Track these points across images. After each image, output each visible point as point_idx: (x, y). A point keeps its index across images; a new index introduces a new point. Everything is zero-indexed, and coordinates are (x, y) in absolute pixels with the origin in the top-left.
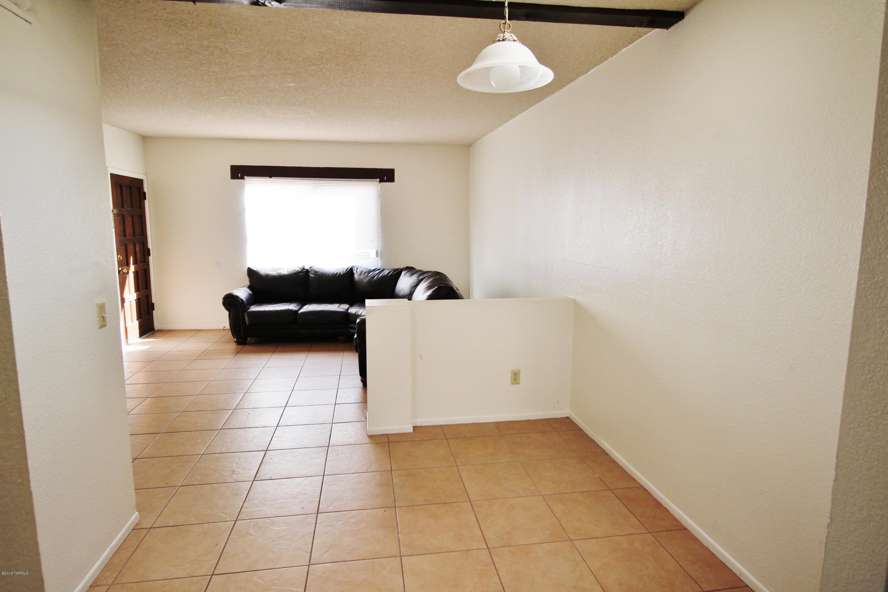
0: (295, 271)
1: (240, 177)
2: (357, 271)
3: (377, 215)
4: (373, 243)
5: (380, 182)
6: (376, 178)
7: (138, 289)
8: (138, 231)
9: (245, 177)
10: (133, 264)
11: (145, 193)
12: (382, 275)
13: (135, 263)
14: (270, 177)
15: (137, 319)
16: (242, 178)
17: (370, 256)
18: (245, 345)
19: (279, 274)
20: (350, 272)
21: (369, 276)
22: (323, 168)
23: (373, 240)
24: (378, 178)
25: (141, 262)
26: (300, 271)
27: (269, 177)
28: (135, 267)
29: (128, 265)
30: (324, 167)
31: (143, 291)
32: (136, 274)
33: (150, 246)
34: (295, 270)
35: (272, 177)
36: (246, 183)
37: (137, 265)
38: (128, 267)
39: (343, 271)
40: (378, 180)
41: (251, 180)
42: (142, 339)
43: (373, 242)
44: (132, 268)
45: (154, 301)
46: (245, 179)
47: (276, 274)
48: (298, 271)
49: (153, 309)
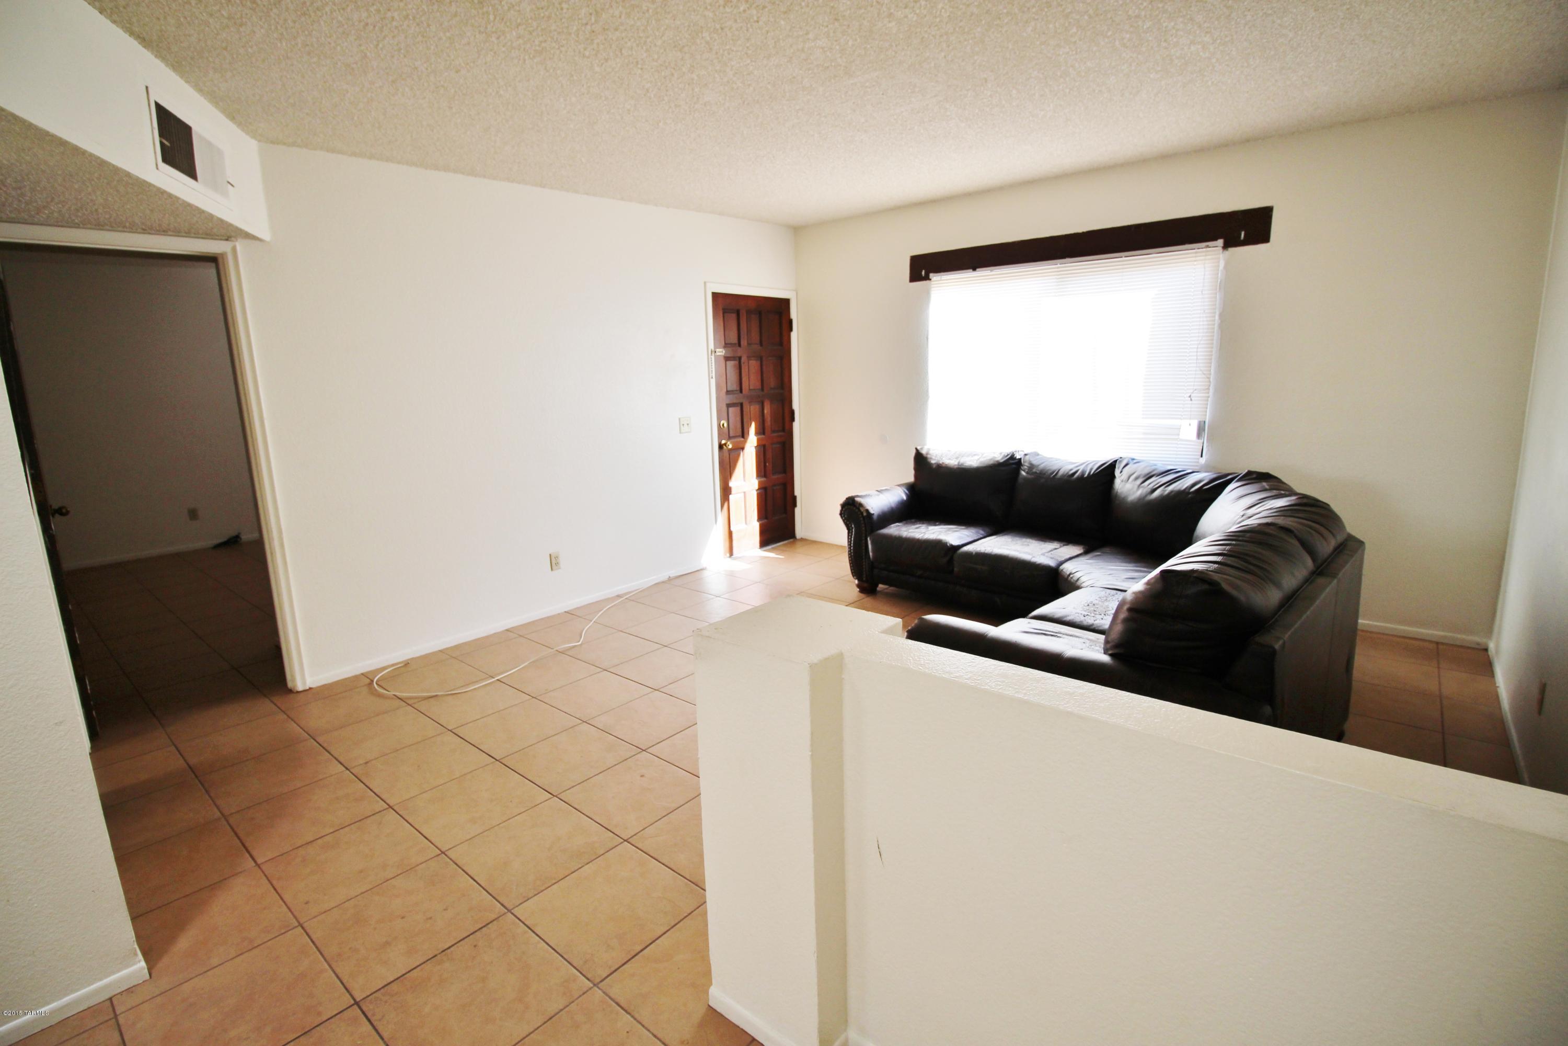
0: (991, 462)
1: (923, 275)
2: (1121, 472)
3: (1207, 332)
4: (1191, 404)
5: (1226, 246)
6: (1215, 239)
7: (762, 470)
8: (772, 382)
9: (931, 275)
10: (757, 433)
11: (791, 322)
12: (1175, 488)
13: (761, 431)
14: (974, 269)
15: (759, 519)
16: (927, 278)
17: (1179, 435)
18: (868, 596)
19: (962, 464)
20: (1108, 472)
21: (1143, 487)
22: (1083, 233)
23: (1190, 396)
24: (1220, 238)
25: (773, 431)
26: (1002, 461)
27: (971, 270)
28: (758, 440)
29: (744, 434)
30: (1085, 230)
31: (775, 477)
32: (762, 451)
33: (796, 406)
34: (991, 459)
35: (978, 270)
36: (933, 287)
37: (763, 436)
38: (743, 439)
39: (1091, 469)
40: (1220, 242)
41: (941, 280)
42: (765, 551)
43: (1190, 402)
44: (752, 440)
45: (797, 492)
46: (930, 279)
47: (955, 465)
48: (997, 461)
49: (795, 505)
